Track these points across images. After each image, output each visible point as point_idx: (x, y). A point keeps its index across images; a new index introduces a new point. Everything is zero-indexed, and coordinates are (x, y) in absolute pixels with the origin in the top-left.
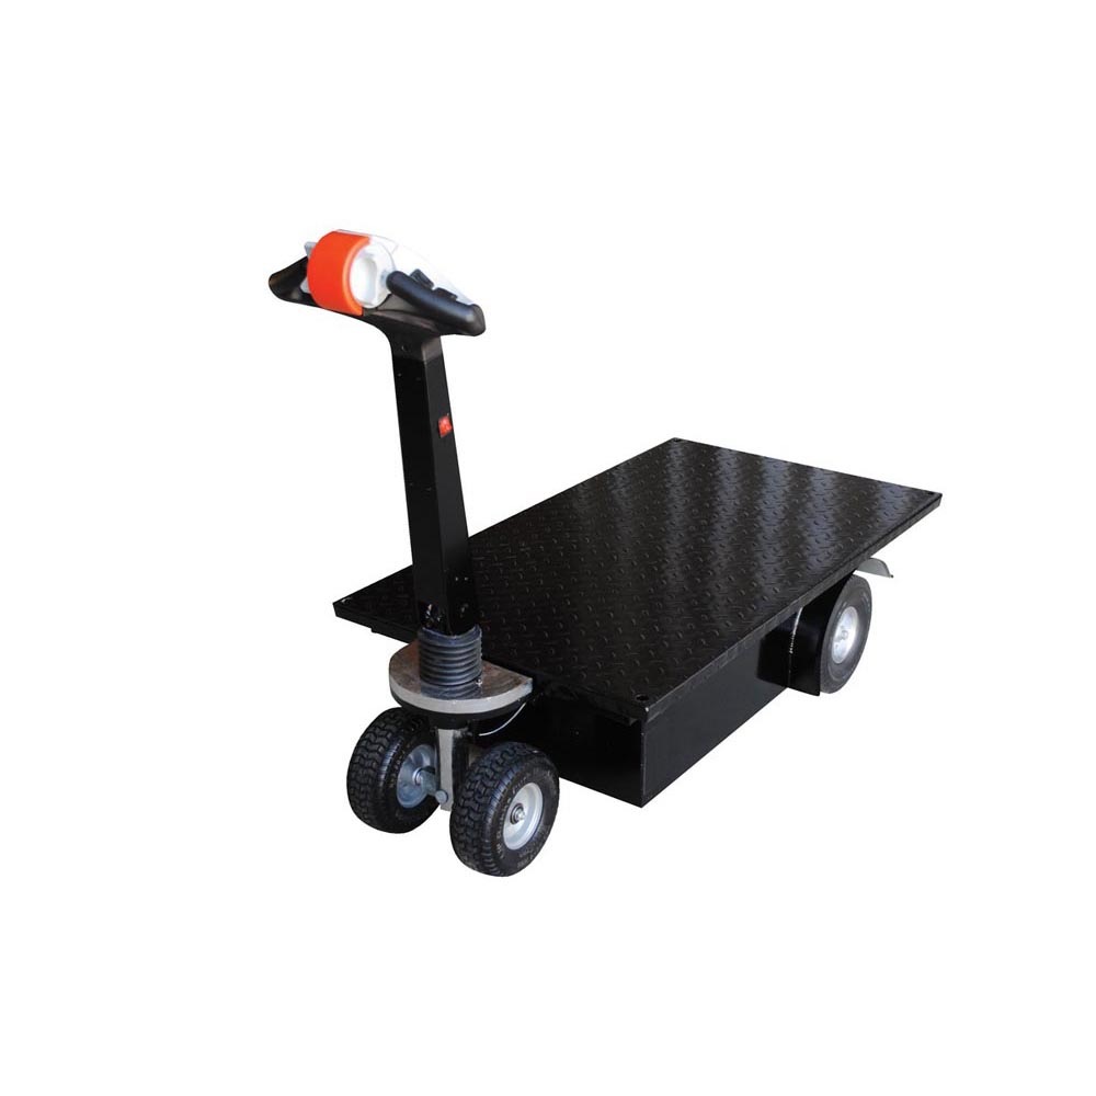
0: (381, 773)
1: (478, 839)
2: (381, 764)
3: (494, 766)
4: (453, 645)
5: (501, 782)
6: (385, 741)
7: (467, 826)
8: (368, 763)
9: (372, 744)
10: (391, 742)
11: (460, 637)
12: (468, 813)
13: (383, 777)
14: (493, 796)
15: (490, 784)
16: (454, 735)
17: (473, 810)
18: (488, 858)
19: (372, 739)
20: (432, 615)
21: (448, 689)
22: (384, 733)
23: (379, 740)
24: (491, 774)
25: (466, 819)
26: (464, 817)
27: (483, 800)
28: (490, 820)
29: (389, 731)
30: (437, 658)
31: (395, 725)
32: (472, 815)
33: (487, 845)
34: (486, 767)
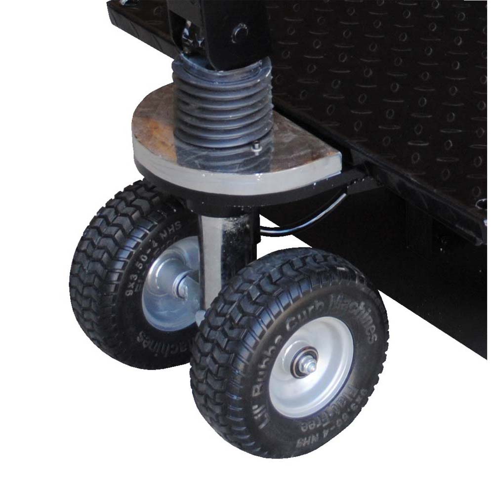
0: (113, 271)
1: (223, 392)
2: (114, 258)
3: (263, 283)
4: (217, 85)
5: (267, 308)
6: (126, 223)
7: (209, 371)
8: (97, 254)
9: (108, 224)
10: (136, 225)
11: (228, 73)
12: (212, 350)
13: (115, 277)
14: (250, 330)
15: (250, 309)
16: (224, 226)
17: (218, 345)
18: (238, 424)
19: (111, 218)
20: (191, 36)
21: (205, 153)
22: (129, 210)
23: (119, 220)
24: (256, 294)
25: (208, 359)
26: (206, 355)
27: (234, 334)
28: (241, 366)
29: (138, 208)
30: (195, 104)
31: (150, 200)
32: (216, 354)
33: (235, 404)
34: (251, 282)
